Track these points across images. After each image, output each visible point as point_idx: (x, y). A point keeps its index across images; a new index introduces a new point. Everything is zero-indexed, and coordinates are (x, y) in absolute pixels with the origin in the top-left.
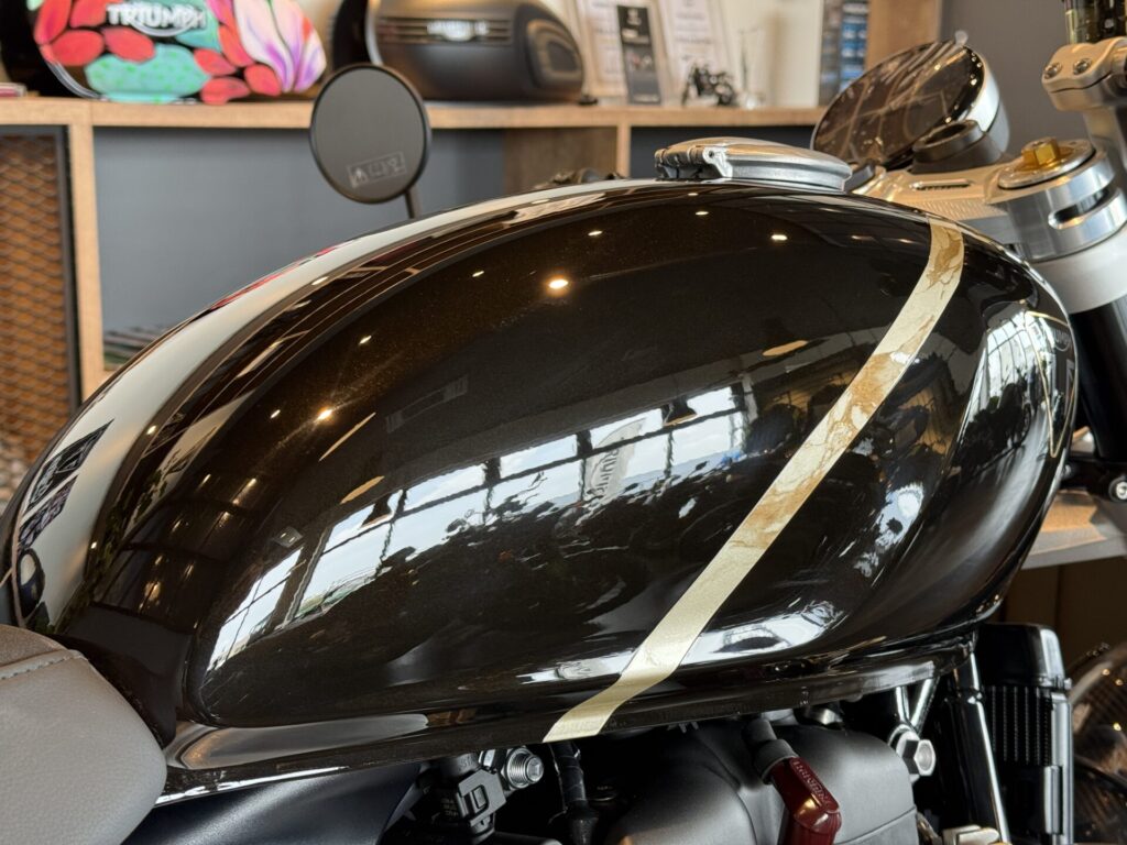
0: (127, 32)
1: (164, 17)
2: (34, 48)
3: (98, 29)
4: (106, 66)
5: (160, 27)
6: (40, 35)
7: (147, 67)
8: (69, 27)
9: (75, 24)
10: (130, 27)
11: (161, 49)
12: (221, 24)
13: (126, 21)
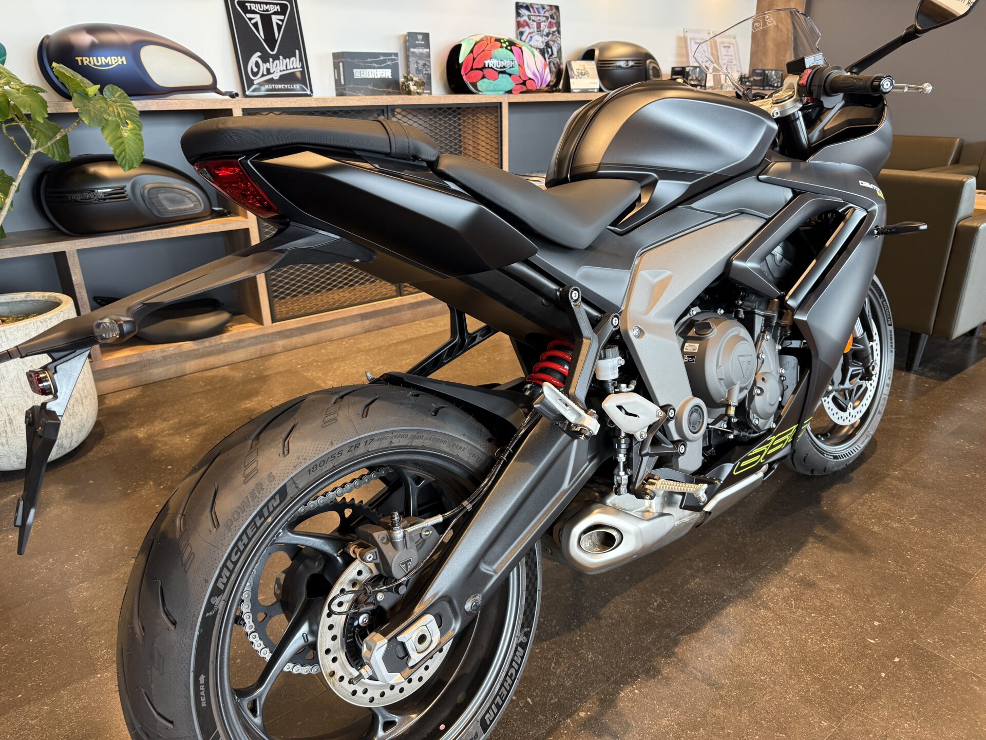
0: (491, 70)
1: (503, 64)
2: (461, 76)
3: (481, 69)
4: (483, 82)
5: (501, 68)
6: (463, 72)
7: (496, 82)
8: (472, 69)
9: (474, 68)
10: (492, 68)
11: (500, 75)
12: (519, 65)
13: (490, 66)
